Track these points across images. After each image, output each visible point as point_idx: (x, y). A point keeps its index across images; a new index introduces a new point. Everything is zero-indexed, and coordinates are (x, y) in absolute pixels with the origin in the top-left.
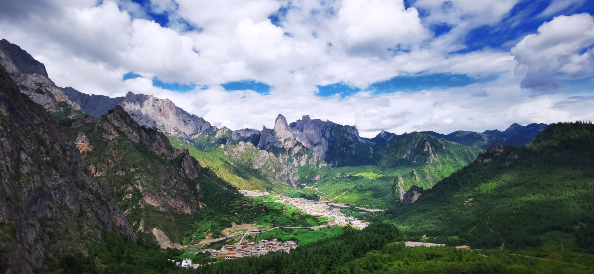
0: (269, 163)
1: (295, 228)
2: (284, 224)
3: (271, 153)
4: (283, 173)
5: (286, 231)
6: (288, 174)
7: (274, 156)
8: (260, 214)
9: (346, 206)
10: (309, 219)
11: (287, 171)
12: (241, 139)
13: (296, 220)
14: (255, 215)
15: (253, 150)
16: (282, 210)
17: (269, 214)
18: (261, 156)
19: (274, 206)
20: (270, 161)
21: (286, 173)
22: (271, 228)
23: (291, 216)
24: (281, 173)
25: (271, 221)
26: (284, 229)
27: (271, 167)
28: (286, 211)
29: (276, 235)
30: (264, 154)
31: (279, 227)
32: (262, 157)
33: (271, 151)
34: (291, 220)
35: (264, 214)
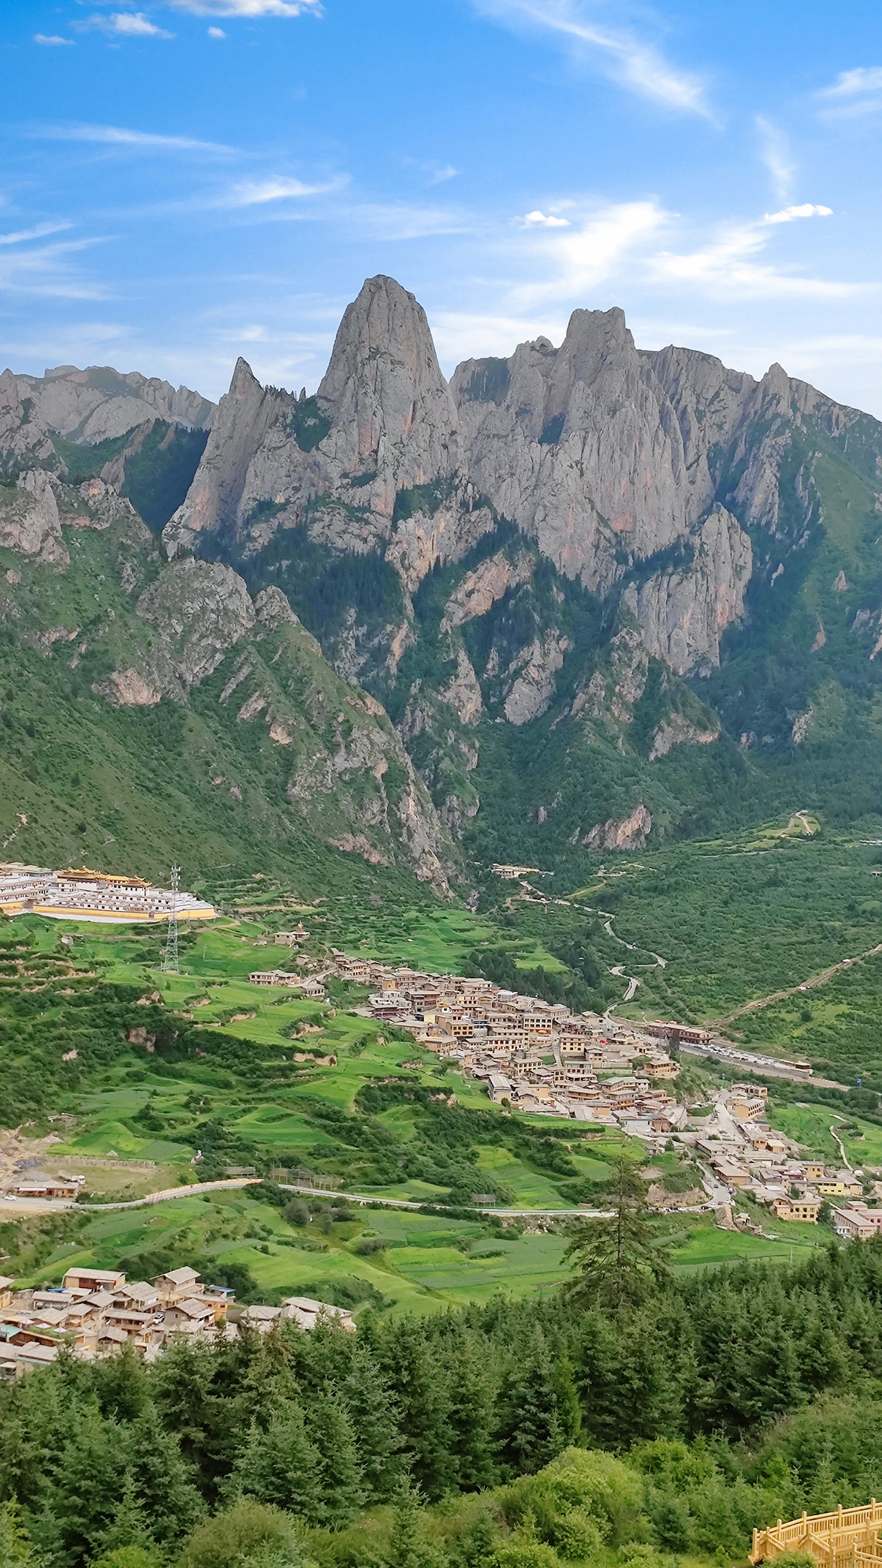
0: (246, 671)
1: (374, 1206)
2: (288, 1162)
3: (271, 589)
4: (355, 763)
5: (298, 1221)
6: (394, 779)
7: (294, 618)
8: (105, 1059)
9: (822, 1083)
10: (495, 1142)
11: (385, 752)
12: (43, 454)
13: (386, 1142)
14: (68, 1067)
15: (123, 547)
16: (291, 1052)
17: (178, 1075)
18: (192, 607)
19: (231, 1013)
20: (256, 658)
21: (382, 768)
22: (183, 1181)
23: (352, 1109)
24: (340, 761)
25: (183, 1130)
26: (278, 1199)
27: (257, 704)
28: (324, 1062)
29: (212, 1238)
30: (213, 593)
31: (244, 1182)
32: (196, 618)
33: (276, 578)
34: (350, 1132)
35: (139, 1065)
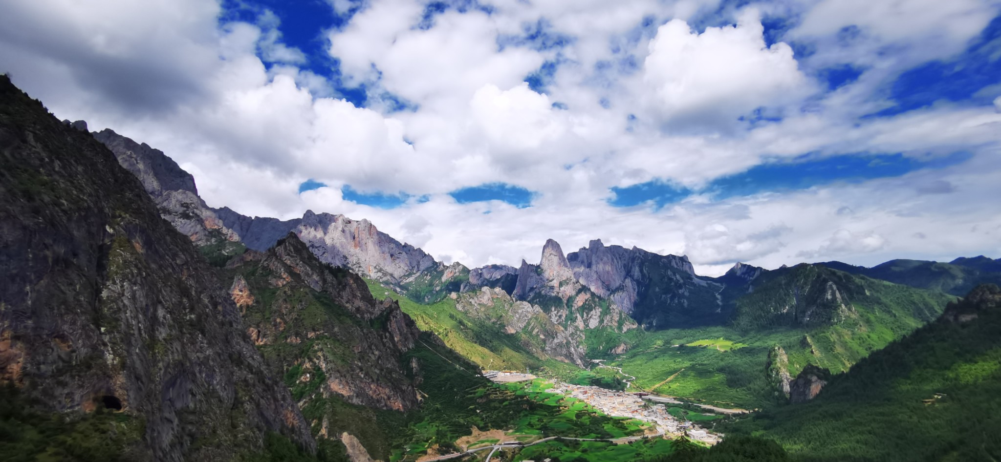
0: (533, 323)
1: (584, 441)
2: (563, 432)
3: (536, 305)
4: (558, 341)
5: (567, 446)
6: (568, 343)
7: (542, 311)
8: (519, 412)
9: (676, 402)
10: (608, 423)
11: (565, 338)
12: (485, 283)
13: (584, 425)
14: (511, 415)
15: (505, 301)
16: (559, 407)
17: (536, 414)
18: (520, 311)
19: (544, 399)
20: (535, 321)
21: (565, 342)
22: (540, 438)
23: (575, 418)
24: (556, 341)
25: (539, 427)
26: (563, 441)
27: (536, 330)
28: (567, 408)
29: (549, 451)
30: (524, 308)
31: (553, 437)
32: (521, 313)
33: (536, 303)
34: (576, 424)
35: (526, 413)
